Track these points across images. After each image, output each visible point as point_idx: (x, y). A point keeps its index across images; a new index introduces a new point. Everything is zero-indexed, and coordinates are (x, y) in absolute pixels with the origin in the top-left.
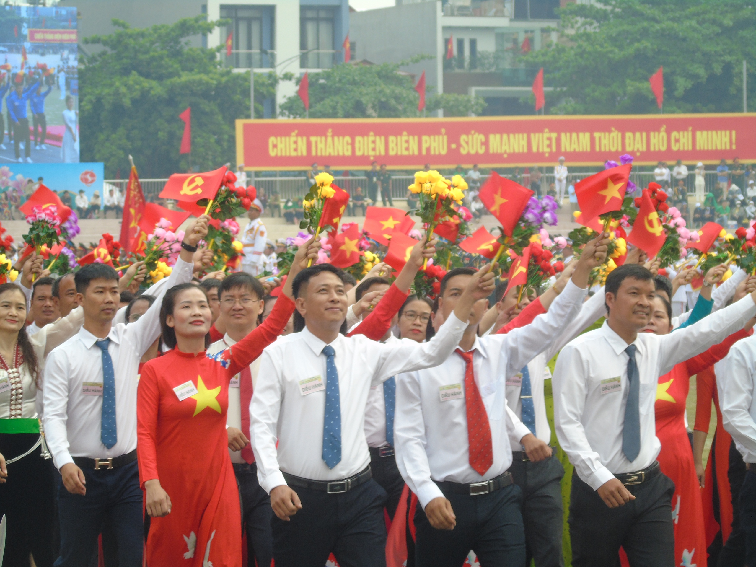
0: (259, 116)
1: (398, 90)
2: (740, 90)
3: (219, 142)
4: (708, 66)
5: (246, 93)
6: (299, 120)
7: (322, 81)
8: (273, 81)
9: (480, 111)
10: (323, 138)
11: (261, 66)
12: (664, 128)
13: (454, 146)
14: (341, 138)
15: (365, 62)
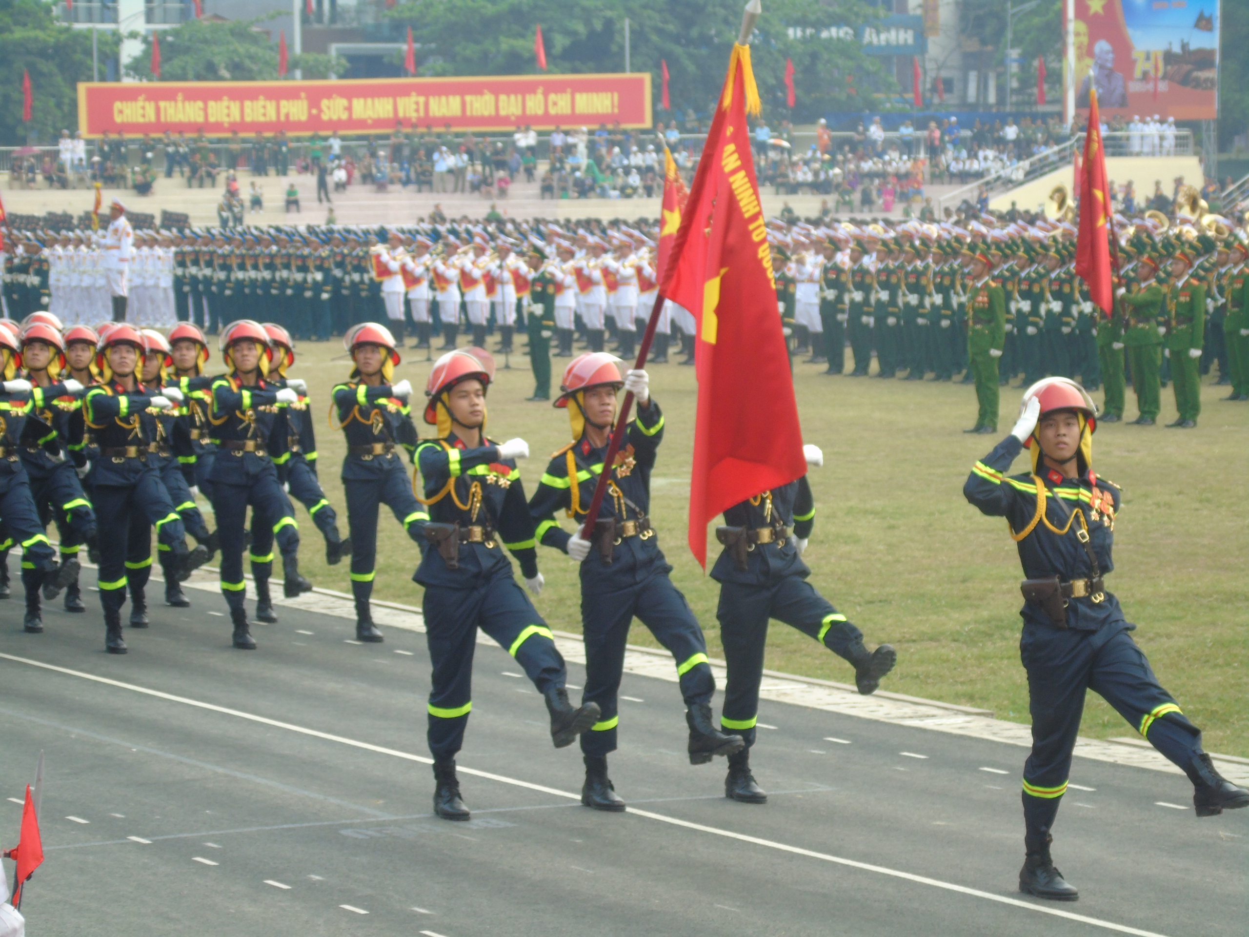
0: (103, 79)
1: (253, 49)
2: (622, 48)
3: (59, 105)
4: (588, 22)
5: (88, 53)
6: (145, 83)
7: (170, 39)
8: (117, 39)
9: (342, 71)
10: (173, 103)
11: (103, 21)
12: (540, 90)
13: (314, 111)
14: (192, 103)
15: (217, 17)
